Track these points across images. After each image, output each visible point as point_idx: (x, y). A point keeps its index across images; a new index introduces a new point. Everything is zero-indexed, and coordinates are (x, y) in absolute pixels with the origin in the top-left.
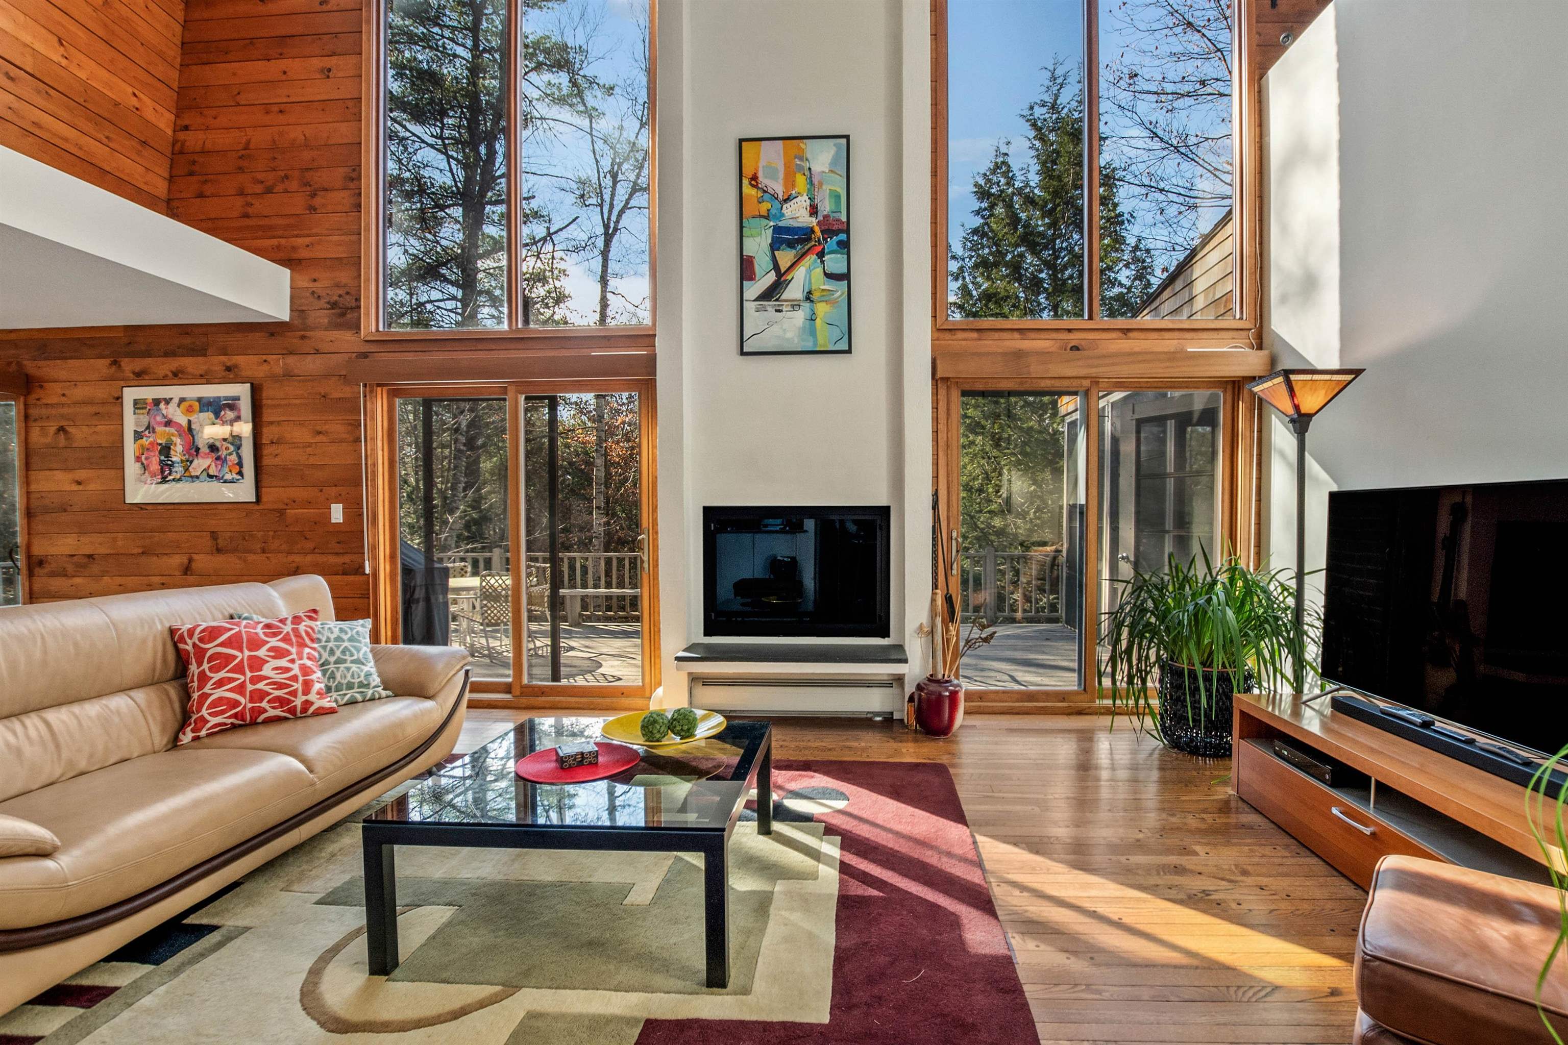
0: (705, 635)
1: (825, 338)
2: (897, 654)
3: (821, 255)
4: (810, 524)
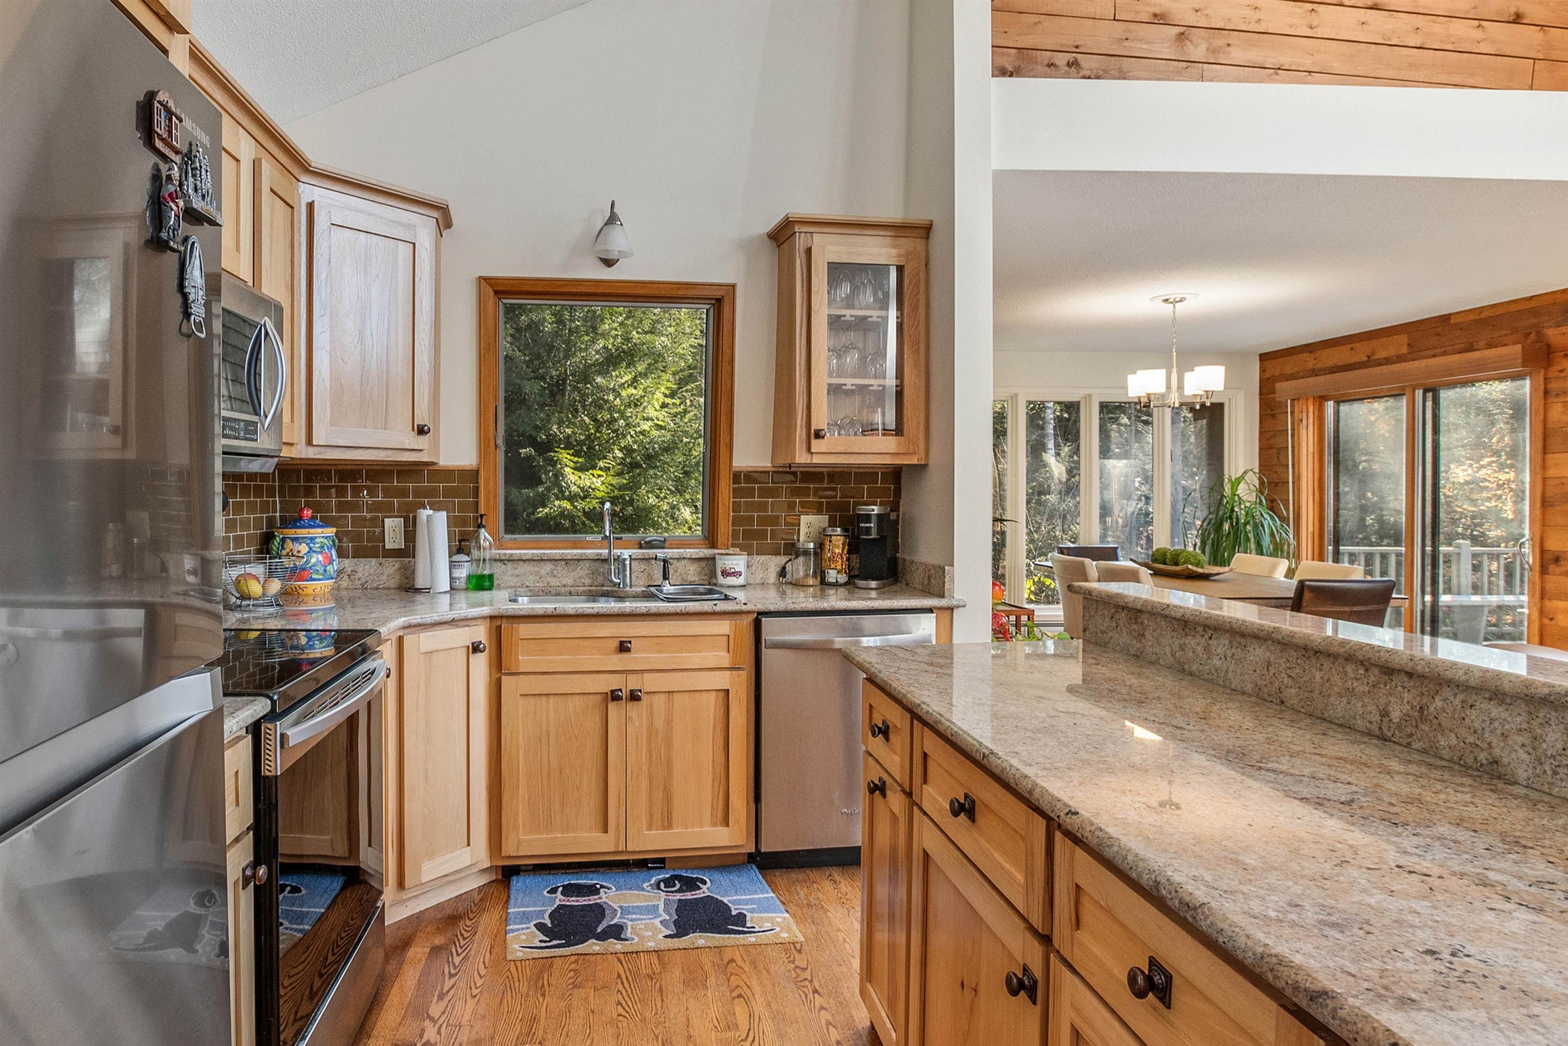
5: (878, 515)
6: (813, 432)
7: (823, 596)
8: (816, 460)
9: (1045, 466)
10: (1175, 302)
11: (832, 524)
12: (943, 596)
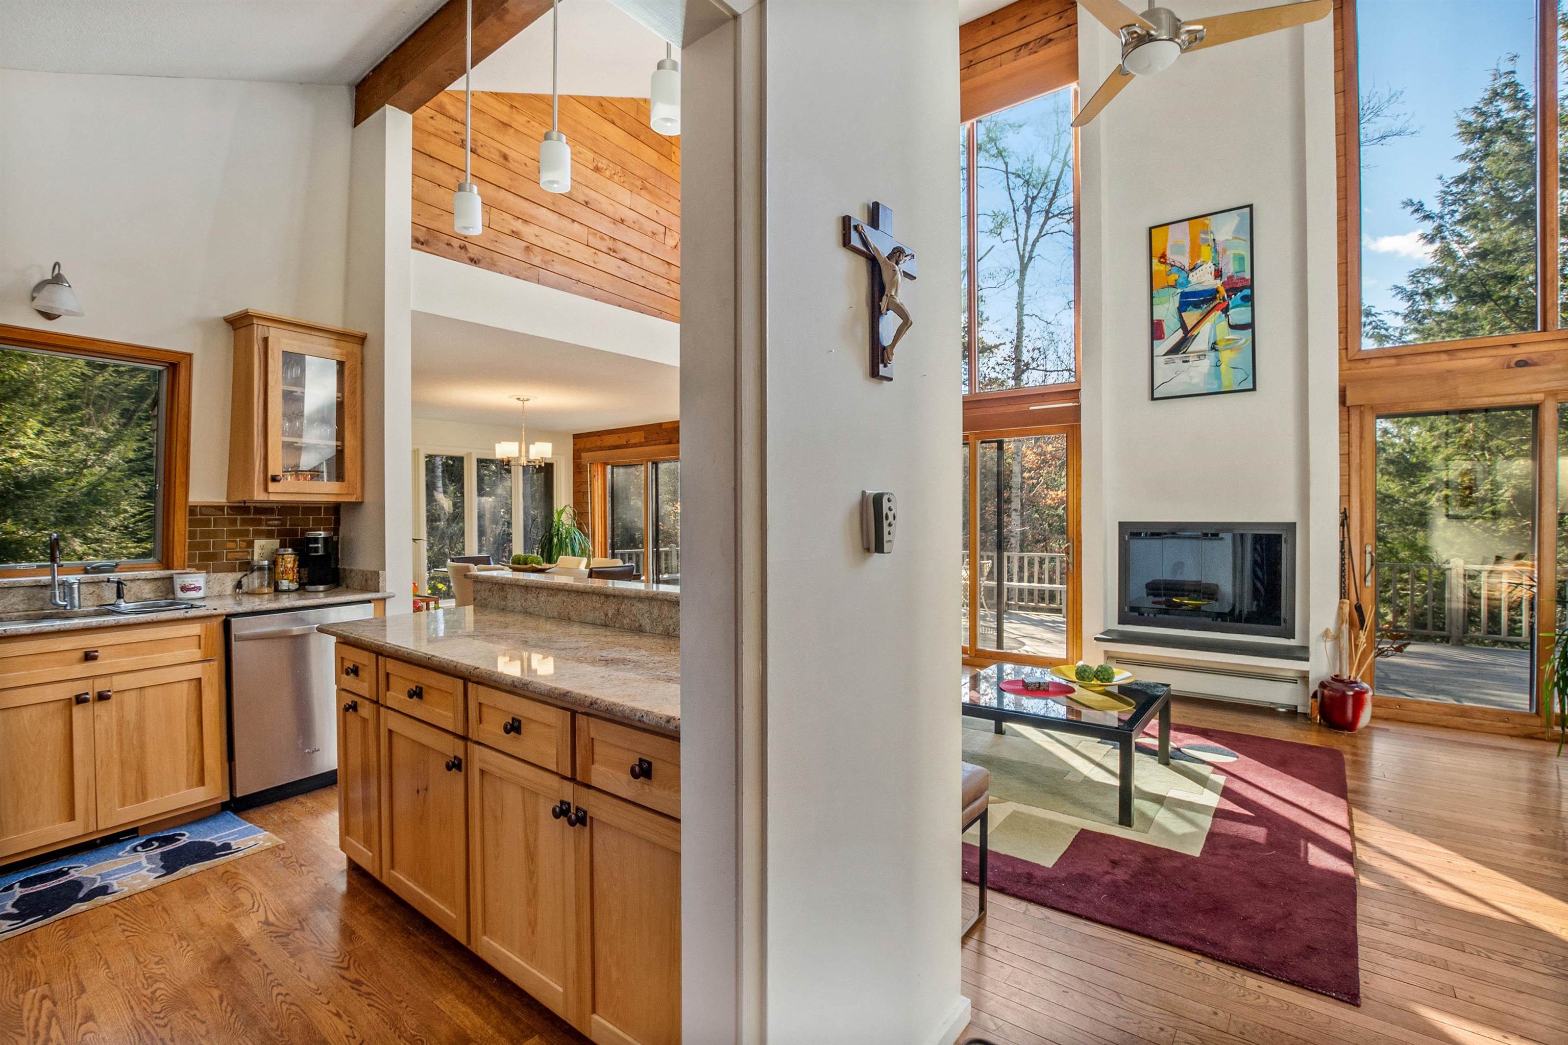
0: (1119, 623)
1: (1229, 380)
2: (1302, 653)
3: (1225, 310)
4: (1228, 537)
5: (324, 538)
6: (269, 476)
7: (277, 599)
8: (273, 498)
9: (436, 501)
10: (523, 401)
11: (283, 545)
12: (378, 591)
